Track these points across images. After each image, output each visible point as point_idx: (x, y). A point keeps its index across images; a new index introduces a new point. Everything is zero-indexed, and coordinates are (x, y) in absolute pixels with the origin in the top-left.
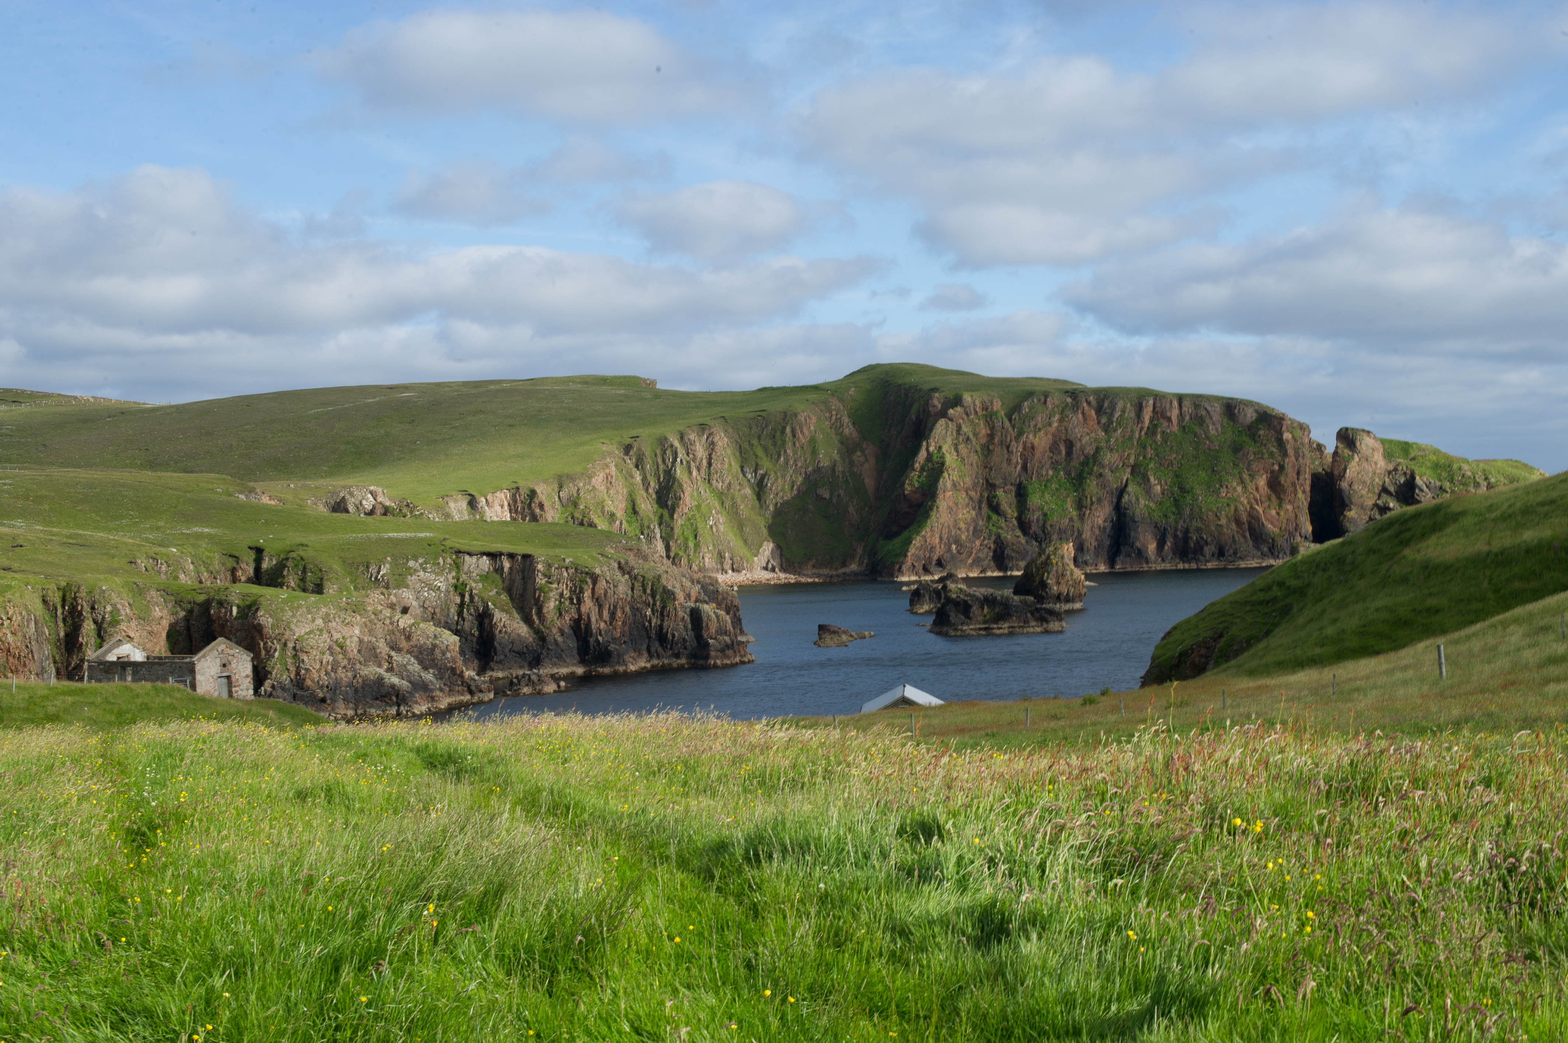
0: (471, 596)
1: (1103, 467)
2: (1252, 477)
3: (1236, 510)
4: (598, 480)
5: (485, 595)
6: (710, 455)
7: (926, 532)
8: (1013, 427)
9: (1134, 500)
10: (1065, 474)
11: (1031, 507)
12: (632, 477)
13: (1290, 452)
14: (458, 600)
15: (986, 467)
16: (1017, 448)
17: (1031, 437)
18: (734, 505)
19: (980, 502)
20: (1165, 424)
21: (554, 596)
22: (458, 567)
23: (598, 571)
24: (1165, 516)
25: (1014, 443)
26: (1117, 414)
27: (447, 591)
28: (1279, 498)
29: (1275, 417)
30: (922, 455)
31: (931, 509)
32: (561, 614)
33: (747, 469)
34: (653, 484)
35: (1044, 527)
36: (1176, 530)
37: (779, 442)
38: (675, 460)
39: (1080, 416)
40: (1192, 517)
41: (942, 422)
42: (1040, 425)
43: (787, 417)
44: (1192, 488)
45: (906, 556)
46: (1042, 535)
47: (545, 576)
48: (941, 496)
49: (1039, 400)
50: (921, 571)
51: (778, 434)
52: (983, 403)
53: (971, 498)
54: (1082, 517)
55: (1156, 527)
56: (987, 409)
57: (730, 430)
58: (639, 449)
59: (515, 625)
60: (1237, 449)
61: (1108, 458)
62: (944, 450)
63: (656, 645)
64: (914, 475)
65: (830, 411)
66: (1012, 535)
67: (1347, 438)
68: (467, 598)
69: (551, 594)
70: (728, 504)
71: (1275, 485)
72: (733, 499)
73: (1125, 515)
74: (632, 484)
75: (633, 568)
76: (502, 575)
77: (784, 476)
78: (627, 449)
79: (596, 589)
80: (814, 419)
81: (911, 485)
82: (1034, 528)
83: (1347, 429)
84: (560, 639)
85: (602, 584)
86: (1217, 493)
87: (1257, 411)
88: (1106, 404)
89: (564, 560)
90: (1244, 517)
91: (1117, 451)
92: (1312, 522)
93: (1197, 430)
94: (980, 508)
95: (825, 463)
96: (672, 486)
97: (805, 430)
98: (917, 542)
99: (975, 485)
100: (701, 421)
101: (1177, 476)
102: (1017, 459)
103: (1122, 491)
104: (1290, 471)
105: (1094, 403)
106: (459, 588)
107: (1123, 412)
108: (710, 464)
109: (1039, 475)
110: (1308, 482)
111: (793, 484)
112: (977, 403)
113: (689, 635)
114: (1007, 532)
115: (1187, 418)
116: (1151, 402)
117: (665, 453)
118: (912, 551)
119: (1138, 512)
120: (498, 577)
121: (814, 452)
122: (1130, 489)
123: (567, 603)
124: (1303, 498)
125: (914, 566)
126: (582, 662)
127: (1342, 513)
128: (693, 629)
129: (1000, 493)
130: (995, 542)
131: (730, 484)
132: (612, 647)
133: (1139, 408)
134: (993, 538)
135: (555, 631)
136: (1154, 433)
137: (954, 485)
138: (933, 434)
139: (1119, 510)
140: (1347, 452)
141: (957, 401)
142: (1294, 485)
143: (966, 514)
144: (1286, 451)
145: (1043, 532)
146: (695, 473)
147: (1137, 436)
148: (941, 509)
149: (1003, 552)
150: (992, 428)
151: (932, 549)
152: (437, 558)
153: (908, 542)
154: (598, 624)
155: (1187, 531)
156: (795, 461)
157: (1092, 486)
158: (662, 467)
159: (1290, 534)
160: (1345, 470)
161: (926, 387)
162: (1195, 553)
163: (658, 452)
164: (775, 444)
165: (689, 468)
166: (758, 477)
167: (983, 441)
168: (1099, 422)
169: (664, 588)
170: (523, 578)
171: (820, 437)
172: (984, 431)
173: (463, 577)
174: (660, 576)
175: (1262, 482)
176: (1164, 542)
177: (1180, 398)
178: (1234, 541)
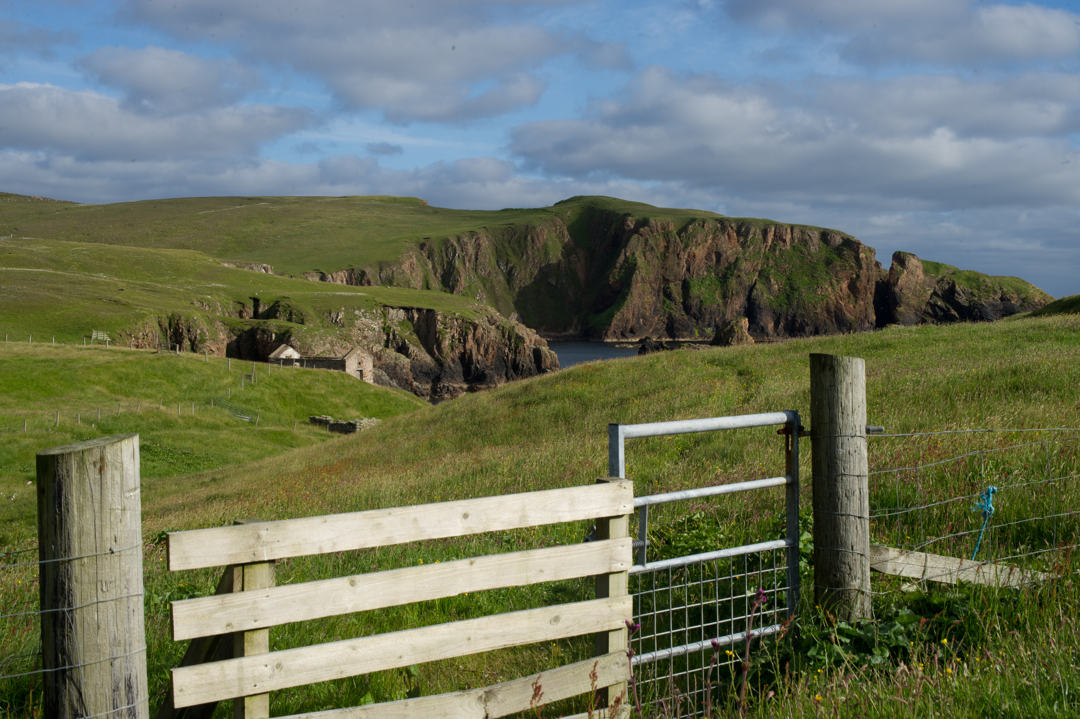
0: (394, 335)
1: (740, 271)
2: (838, 282)
3: (827, 303)
4: (406, 266)
5: (404, 336)
6: (477, 252)
7: (624, 309)
8: (682, 241)
9: (760, 294)
10: (715, 274)
11: (692, 296)
12: (427, 265)
13: (864, 266)
14: (385, 338)
15: (663, 268)
16: (684, 256)
17: (693, 249)
18: (492, 287)
19: (659, 291)
20: (782, 244)
21: (448, 336)
22: (385, 316)
23: (477, 322)
24: (781, 305)
25: (682, 252)
26: (750, 236)
27: (379, 332)
28: (855, 296)
29: (854, 242)
30: (622, 258)
31: (627, 294)
32: (452, 349)
33: (501, 263)
34: (439, 270)
35: (700, 309)
36: (787, 315)
37: (523, 246)
38: (454, 255)
39: (726, 236)
40: (798, 308)
41: (635, 236)
42: (699, 242)
43: (528, 229)
44: (799, 288)
45: (610, 325)
46: (699, 315)
47: (443, 324)
48: (634, 286)
49: (699, 225)
50: (620, 336)
51: (522, 240)
52: (662, 225)
53: (653, 288)
54: (725, 304)
55: (774, 312)
56: (664, 229)
57: (490, 236)
58: (430, 247)
59: (423, 355)
60: (828, 263)
61: (744, 265)
62: (636, 255)
63: (511, 372)
64: (616, 271)
65: (556, 226)
66: (678, 314)
67: (899, 258)
68: (391, 337)
69: (447, 336)
70: (488, 286)
71: (853, 287)
72: (491, 282)
73: (754, 303)
74: (426, 270)
75: (496, 321)
76: (412, 322)
77: (525, 269)
78: (422, 246)
79: (476, 333)
80: (546, 230)
81: (614, 278)
82: (694, 310)
83: (900, 252)
84: (452, 365)
85: (480, 331)
86: (815, 291)
87: (842, 238)
88: (743, 229)
89: (455, 314)
90: (833, 309)
91: (750, 261)
92: (876, 314)
93: (803, 249)
94: (659, 295)
95: (554, 261)
96: (452, 273)
97: (540, 239)
98: (618, 316)
99: (656, 279)
100: (471, 229)
101: (789, 279)
102: (683, 263)
103: (752, 288)
104: (863, 278)
105: (735, 228)
106: (386, 329)
107: (755, 235)
108: (477, 259)
109: (698, 275)
110: (874, 287)
111: (532, 274)
112: (659, 224)
113: (533, 366)
114: (676, 312)
115: (796, 241)
116: (773, 229)
117: (447, 249)
118: (614, 322)
119: (762, 302)
120: (410, 323)
121: (546, 253)
122: (758, 286)
123: (457, 342)
124: (870, 298)
125: (615, 332)
126: (466, 381)
127: (895, 309)
128: (535, 362)
129: (672, 285)
130: (667, 318)
131: (490, 272)
132: (487, 371)
133: (765, 233)
134: (667, 315)
135: (449, 360)
136: (774, 250)
137: (643, 279)
138: (629, 245)
139: (750, 299)
140: (899, 268)
141: (644, 223)
142: (865, 288)
143: (650, 299)
144: (861, 265)
145: (700, 312)
146: (467, 264)
147: (763, 251)
148: (634, 295)
149: (673, 325)
150: (668, 242)
151: (627, 321)
152: (372, 310)
153: (612, 316)
154: (476, 356)
155: (795, 316)
156: (533, 259)
157: (733, 283)
158: (445, 259)
159: (862, 320)
160: (898, 279)
161: (622, 212)
162: (799, 331)
163: (443, 249)
164: (520, 247)
165: (464, 260)
166: (509, 268)
167: (662, 250)
168: (738, 241)
169: (517, 335)
170: (427, 325)
171: (550, 243)
172: (662, 244)
173: (389, 323)
174: (514, 327)
175: (845, 285)
176: (779, 323)
177: (792, 227)
178: (825, 324)
